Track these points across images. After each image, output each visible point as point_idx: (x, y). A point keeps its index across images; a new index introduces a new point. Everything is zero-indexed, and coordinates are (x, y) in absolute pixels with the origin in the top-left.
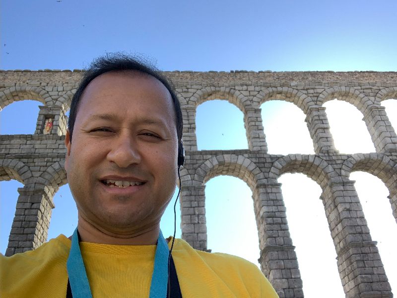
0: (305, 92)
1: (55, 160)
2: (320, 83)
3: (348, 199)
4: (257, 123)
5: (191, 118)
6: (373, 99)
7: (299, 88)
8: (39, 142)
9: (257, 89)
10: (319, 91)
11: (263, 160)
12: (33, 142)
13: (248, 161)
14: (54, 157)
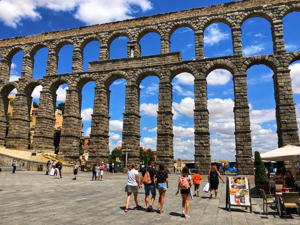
10: (281, 9)
13: (230, 62)
14: (137, 68)
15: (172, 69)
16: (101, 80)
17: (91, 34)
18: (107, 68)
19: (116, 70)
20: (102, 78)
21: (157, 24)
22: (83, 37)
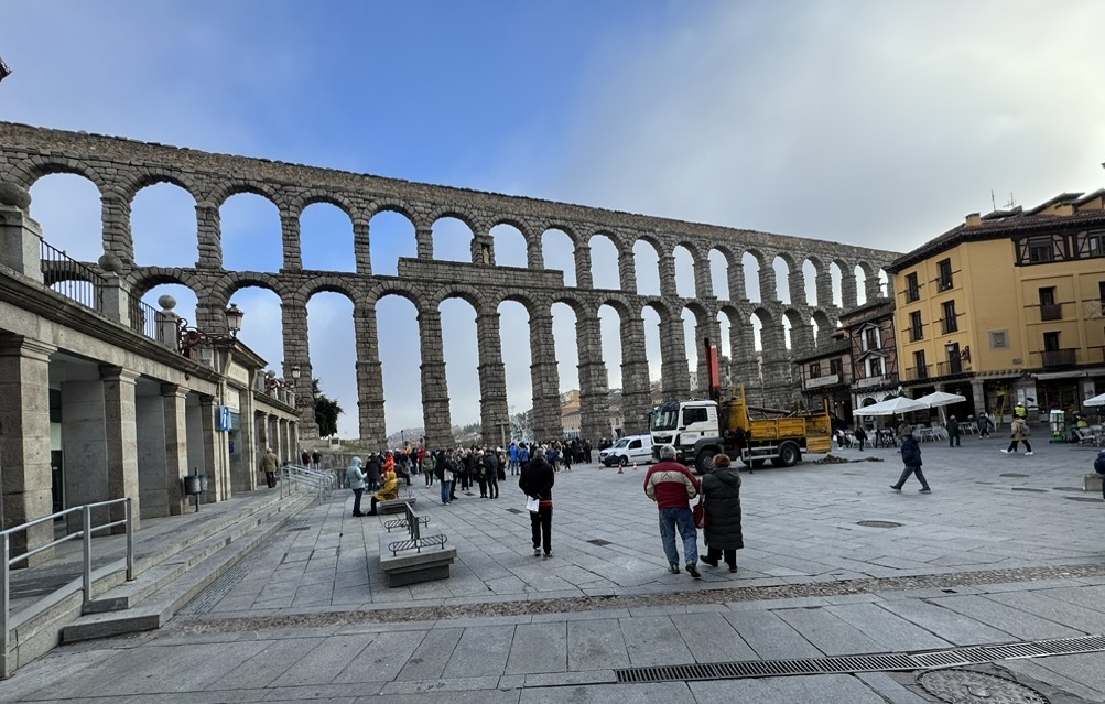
0: (663, 239)
1: (499, 288)
3: (679, 332)
4: (631, 267)
6: (705, 250)
7: (660, 234)
10: (672, 239)
11: (635, 299)
12: (477, 270)
13: (626, 299)
14: (497, 286)
15: (553, 296)
16: (431, 297)
17: (392, 197)
18: (439, 276)
19: (459, 283)
20: (432, 293)
21: (523, 215)
22: (372, 198)
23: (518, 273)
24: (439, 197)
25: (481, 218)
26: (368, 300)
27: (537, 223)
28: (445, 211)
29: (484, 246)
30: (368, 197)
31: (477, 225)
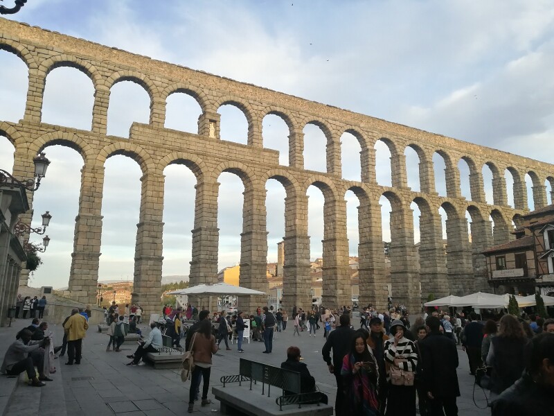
0: (367, 133)
1: (221, 160)
2: (376, 129)
3: (376, 216)
4: (338, 154)
5: (301, 142)
6: (401, 147)
7: (364, 129)
8: (208, 143)
9: (342, 124)
10: (375, 135)
11: (339, 183)
12: (203, 141)
13: (331, 182)
15: (269, 172)
16: (158, 161)
17: (134, 70)
18: (168, 143)
19: (185, 152)
20: (159, 158)
21: (248, 99)
22: (117, 69)
23: (239, 149)
24: (176, 75)
25: (211, 97)
26: (99, 157)
27: (260, 108)
28: (180, 87)
29: (211, 121)
30: (112, 67)
31: (207, 102)
